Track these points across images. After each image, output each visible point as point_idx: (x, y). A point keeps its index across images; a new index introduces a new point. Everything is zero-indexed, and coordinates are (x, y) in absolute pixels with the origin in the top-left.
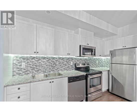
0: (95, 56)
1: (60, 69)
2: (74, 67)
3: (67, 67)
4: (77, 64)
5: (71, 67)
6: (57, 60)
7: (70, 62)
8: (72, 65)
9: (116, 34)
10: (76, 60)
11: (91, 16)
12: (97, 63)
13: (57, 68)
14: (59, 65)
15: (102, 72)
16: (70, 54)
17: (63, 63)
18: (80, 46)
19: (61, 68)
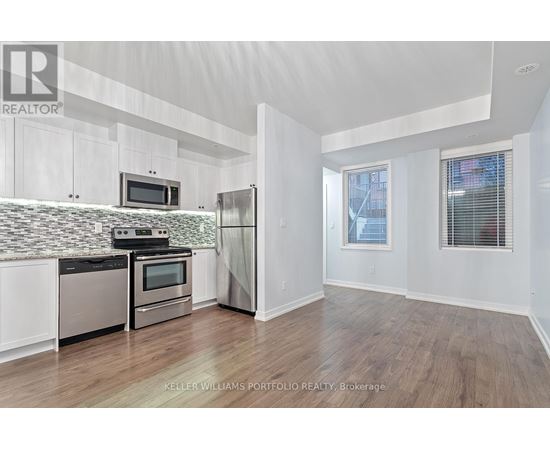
0: (179, 209)
1: (47, 245)
2: (110, 240)
3: (78, 237)
4: (116, 231)
5: (94, 239)
7: (91, 224)
8: (99, 234)
9: (245, 151)
10: (116, 219)
11: (147, 96)
12: (202, 229)
13: (36, 239)
14: (45, 233)
15: (193, 252)
16: (78, 197)
17: (59, 224)
18: (121, 175)
19: (53, 239)
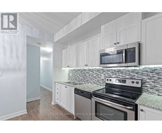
4: (106, 79)
6: (87, 72)
7: (100, 75)
8: (103, 80)
16: (87, 65)
